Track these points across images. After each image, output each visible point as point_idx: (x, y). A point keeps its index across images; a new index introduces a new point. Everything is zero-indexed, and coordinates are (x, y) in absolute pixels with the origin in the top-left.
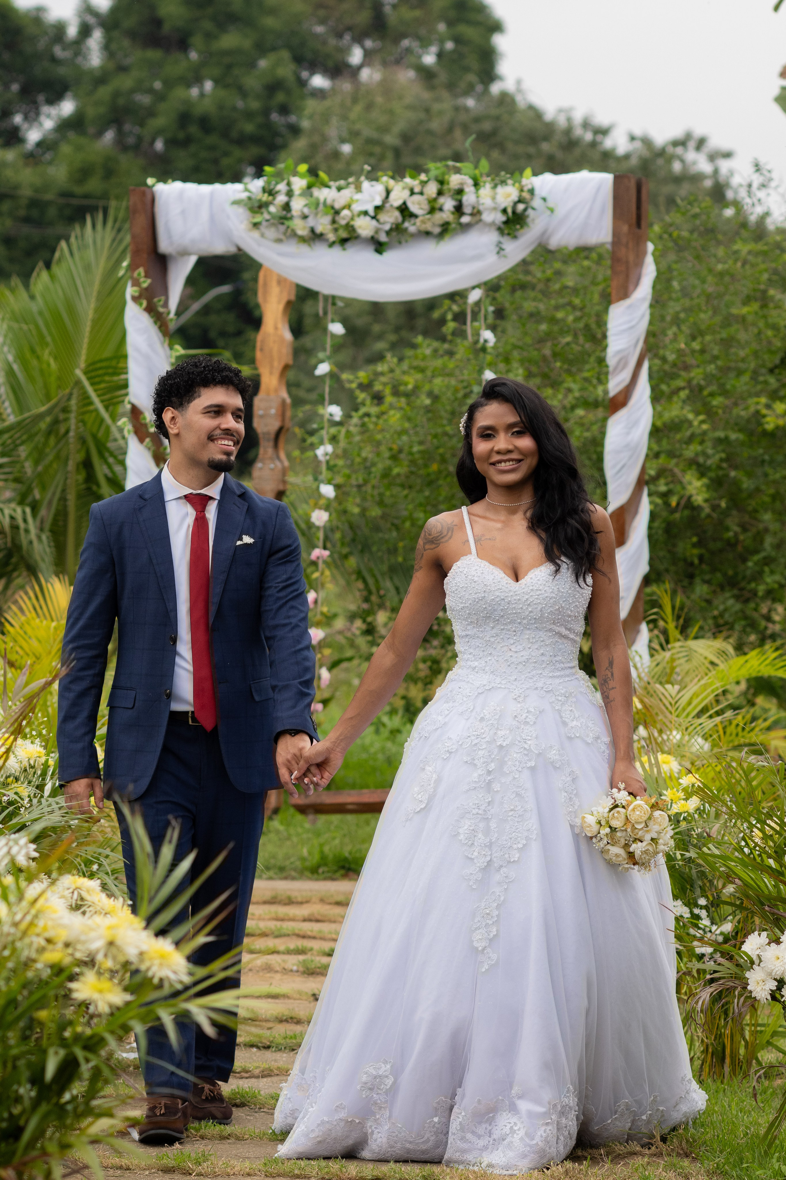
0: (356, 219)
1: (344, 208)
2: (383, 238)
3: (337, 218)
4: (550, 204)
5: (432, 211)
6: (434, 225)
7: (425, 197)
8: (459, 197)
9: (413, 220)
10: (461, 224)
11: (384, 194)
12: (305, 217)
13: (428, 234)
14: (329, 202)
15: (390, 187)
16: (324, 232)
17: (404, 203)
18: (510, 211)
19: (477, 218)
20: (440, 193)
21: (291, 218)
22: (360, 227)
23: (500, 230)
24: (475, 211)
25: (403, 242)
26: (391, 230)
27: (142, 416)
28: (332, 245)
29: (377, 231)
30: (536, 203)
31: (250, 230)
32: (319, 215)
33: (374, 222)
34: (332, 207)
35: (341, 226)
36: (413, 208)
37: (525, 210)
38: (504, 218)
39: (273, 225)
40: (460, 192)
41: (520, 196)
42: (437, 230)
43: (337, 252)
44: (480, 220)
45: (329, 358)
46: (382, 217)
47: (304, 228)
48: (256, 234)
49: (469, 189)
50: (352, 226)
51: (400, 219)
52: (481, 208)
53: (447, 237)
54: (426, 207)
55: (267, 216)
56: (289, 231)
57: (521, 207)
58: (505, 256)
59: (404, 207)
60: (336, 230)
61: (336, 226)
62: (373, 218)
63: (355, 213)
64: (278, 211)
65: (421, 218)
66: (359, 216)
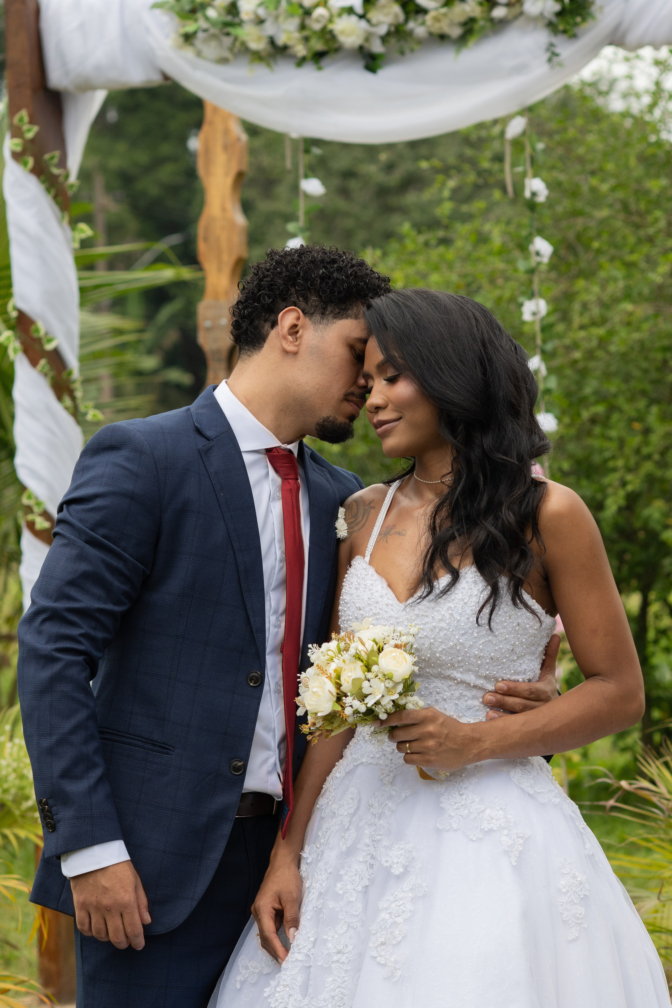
0: (336, 20)
1: (317, 6)
2: (377, 47)
3: (308, 22)
5: (449, 2)
6: (452, 24)
9: (420, 18)
10: (492, 20)
12: (260, 22)
13: (443, 37)
16: (290, 43)
19: (517, 10)
21: (240, 24)
22: (342, 32)
23: (551, 26)
24: (514, 0)
25: (407, 51)
26: (389, 34)
27: (33, 328)
28: (301, 62)
29: (368, 38)
31: (180, 47)
32: (281, 19)
33: (363, 24)
34: (301, 6)
35: (315, 32)
38: (558, 7)
39: (214, 36)
42: (456, 32)
43: (309, 71)
44: (521, 13)
45: (302, 231)
46: (375, 15)
47: (259, 39)
48: (189, 53)
50: (331, 32)
51: (401, 17)
53: (472, 41)
55: (203, 24)
56: (238, 44)
58: (560, 64)
60: (306, 39)
61: (306, 33)
62: (362, 17)
63: (335, 11)
64: (220, 15)
65: (432, 14)
66: (340, 15)
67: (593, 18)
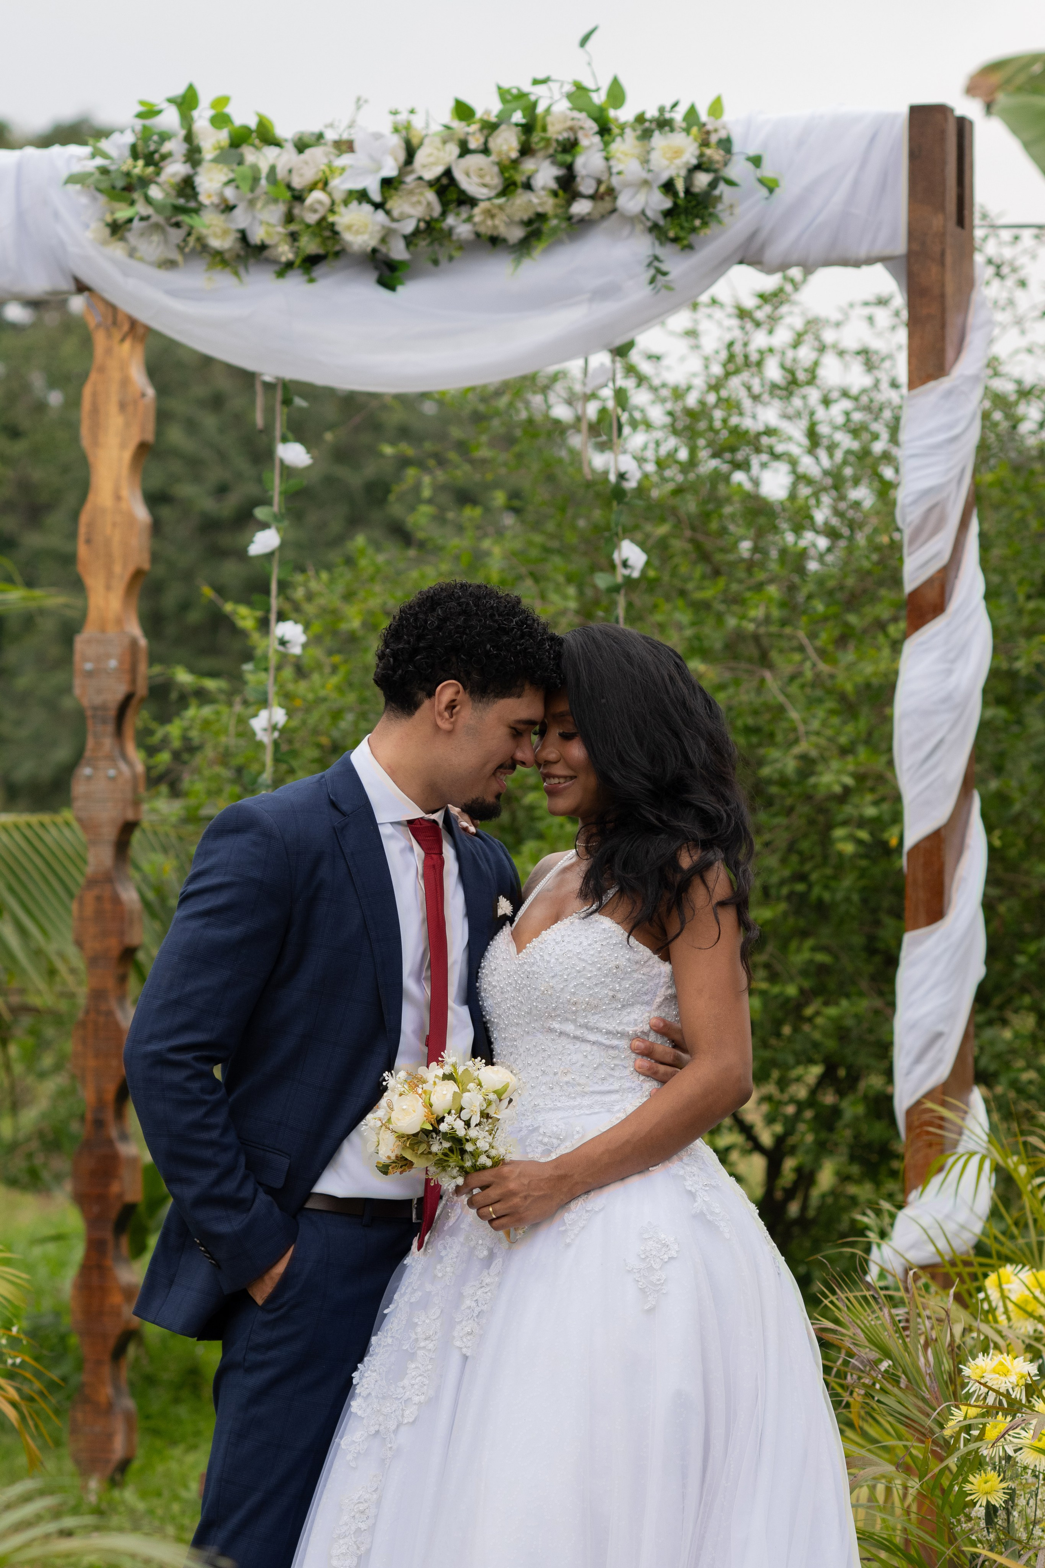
0: (341, 209)
1: (312, 188)
2: (398, 251)
3: (297, 211)
4: (768, 171)
5: (508, 188)
6: (511, 223)
7: (494, 158)
8: (568, 158)
9: (464, 212)
10: (570, 218)
11: (402, 156)
12: (228, 208)
13: (495, 241)
14: (281, 173)
15: (415, 141)
16: (268, 242)
17: (448, 173)
18: (680, 186)
19: (606, 205)
20: (526, 150)
21: (197, 211)
22: (349, 228)
23: (655, 229)
24: (602, 189)
25: (443, 260)
26: (417, 232)
28: (285, 269)
29: (386, 236)
30: (737, 169)
31: (104, 241)
32: (259, 205)
33: (380, 215)
34: (289, 187)
35: (308, 226)
36: (469, 185)
37: (713, 185)
38: (668, 204)
39: (157, 227)
40: (570, 146)
41: (702, 155)
42: (516, 234)
43: (295, 283)
44: (614, 210)
45: (278, 518)
46: (397, 205)
47: (225, 232)
48: (117, 250)
49: (590, 140)
50: (333, 225)
51: (437, 209)
52: (615, 181)
53: (539, 248)
54: (495, 181)
55: (142, 208)
56: (192, 240)
57: (702, 180)
58: (669, 288)
59: (445, 181)
60: (294, 237)
61: (293, 227)
62: (378, 206)
63: (339, 196)
64: (167, 195)
65: (483, 205)
66: (346, 203)
67: (720, 222)
